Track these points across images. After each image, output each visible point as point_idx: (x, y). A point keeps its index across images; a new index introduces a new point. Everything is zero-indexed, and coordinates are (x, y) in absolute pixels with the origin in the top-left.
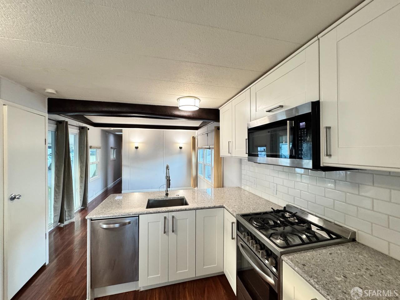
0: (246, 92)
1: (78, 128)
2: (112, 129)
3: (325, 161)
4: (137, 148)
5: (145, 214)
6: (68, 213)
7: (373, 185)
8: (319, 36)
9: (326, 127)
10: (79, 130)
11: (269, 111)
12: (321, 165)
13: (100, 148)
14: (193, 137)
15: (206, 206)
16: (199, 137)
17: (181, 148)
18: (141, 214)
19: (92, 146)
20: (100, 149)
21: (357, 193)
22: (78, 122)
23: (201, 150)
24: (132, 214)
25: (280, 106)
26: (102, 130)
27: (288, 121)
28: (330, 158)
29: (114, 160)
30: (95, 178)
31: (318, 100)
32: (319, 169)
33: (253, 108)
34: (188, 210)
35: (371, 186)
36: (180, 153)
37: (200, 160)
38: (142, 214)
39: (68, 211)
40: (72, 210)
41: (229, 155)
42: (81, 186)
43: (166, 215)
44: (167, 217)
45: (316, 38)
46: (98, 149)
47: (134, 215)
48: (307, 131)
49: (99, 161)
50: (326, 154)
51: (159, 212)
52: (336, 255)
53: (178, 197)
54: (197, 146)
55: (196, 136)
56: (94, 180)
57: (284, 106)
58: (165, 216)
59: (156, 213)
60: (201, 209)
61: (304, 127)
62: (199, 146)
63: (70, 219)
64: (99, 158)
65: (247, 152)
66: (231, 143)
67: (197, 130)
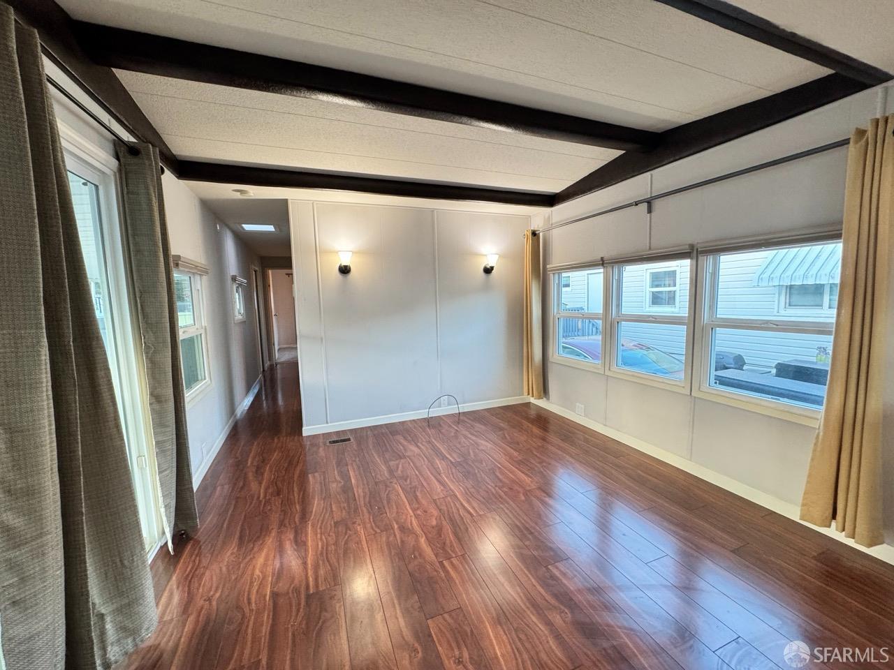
1: (112, 145)
4: (345, 270)
10: (118, 158)
13: (206, 273)
14: (533, 232)
19: (179, 257)
20: (205, 278)
29: (243, 323)
30: (201, 390)
36: (487, 287)
46: (198, 278)
62: (560, 261)
67: (552, 205)
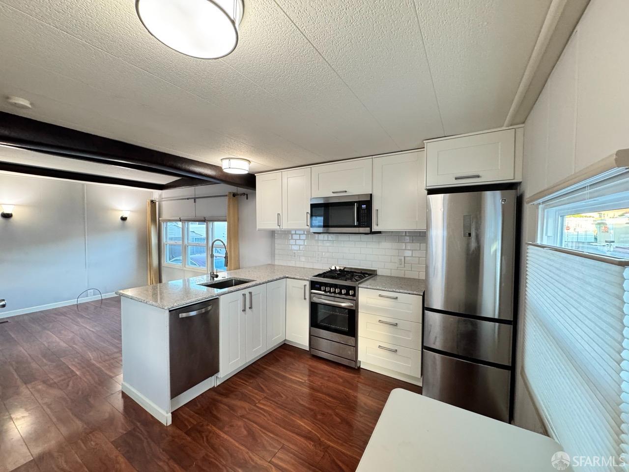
3: (375, 228)
4: (7, 216)
8: (373, 157)
9: (376, 209)
11: (334, 193)
12: (373, 231)
14: (151, 201)
17: (124, 219)
27: (356, 204)
28: (377, 226)
31: (371, 193)
32: (372, 233)
34: (261, 284)
36: (123, 228)
41: (278, 227)
48: (365, 211)
51: (239, 290)
52: (375, 280)
53: (227, 279)
55: (157, 199)
57: (348, 192)
58: (243, 293)
59: (236, 291)
60: (271, 281)
61: (365, 208)
62: (165, 217)
65: (309, 224)
66: (281, 215)
67: (161, 189)
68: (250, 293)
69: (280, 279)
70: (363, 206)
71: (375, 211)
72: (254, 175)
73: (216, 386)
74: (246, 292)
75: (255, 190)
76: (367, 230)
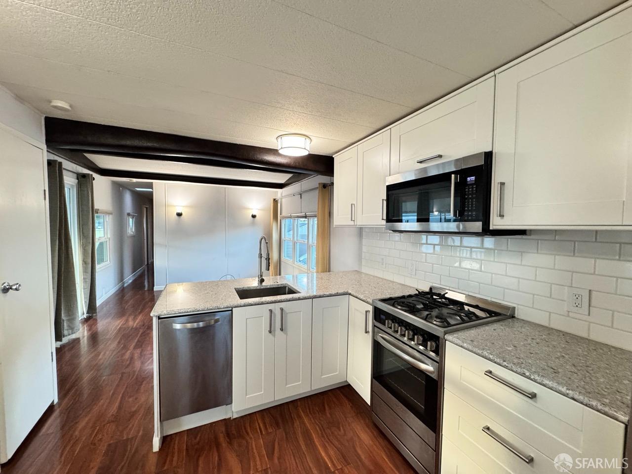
0: (385, 134)
1: (75, 175)
2: (135, 180)
3: (496, 223)
4: (179, 215)
5: (242, 306)
6: (68, 323)
7: (538, 253)
9: (501, 183)
10: (78, 179)
11: (421, 162)
12: (491, 228)
13: (112, 214)
14: (274, 200)
15: (325, 293)
16: (284, 200)
17: (254, 216)
18: (236, 307)
19: (99, 209)
20: (111, 216)
21: (520, 263)
22: (74, 166)
23: (287, 220)
24: (222, 307)
25: (439, 155)
26: (114, 183)
27: (453, 175)
28: (503, 219)
29: (133, 236)
30: (105, 266)
31: (490, 150)
32: (488, 234)
33: (395, 158)
34: (302, 299)
35: (535, 253)
36: (253, 224)
37: (287, 236)
38: (238, 307)
39: (68, 320)
40: (76, 318)
41: (352, 223)
42: (84, 279)
43: (271, 306)
44: (273, 310)
45: (492, 74)
46: (107, 216)
47: (226, 308)
48: (476, 188)
49: (109, 236)
50: (499, 214)
51: (262, 303)
52: (499, 330)
53: (278, 285)
54: (281, 214)
55: (278, 197)
56: (104, 268)
57: (444, 156)
58: (270, 308)
59: (258, 304)
60: (320, 297)
61: (474, 182)
62: (284, 214)
63: (72, 334)
64: (109, 232)
65: (385, 218)
66: (356, 206)
67: (281, 188)
68: (282, 309)
69: (337, 295)
70: (469, 179)
71: (496, 184)
72: (332, 157)
73: (232, 419)
74: (276, 308)
75: (333, 176)
76: (477, 226)
